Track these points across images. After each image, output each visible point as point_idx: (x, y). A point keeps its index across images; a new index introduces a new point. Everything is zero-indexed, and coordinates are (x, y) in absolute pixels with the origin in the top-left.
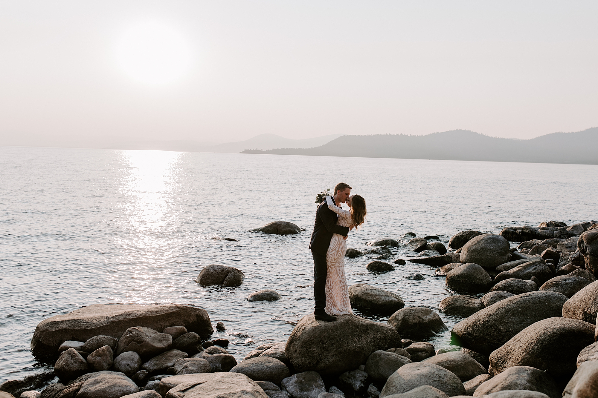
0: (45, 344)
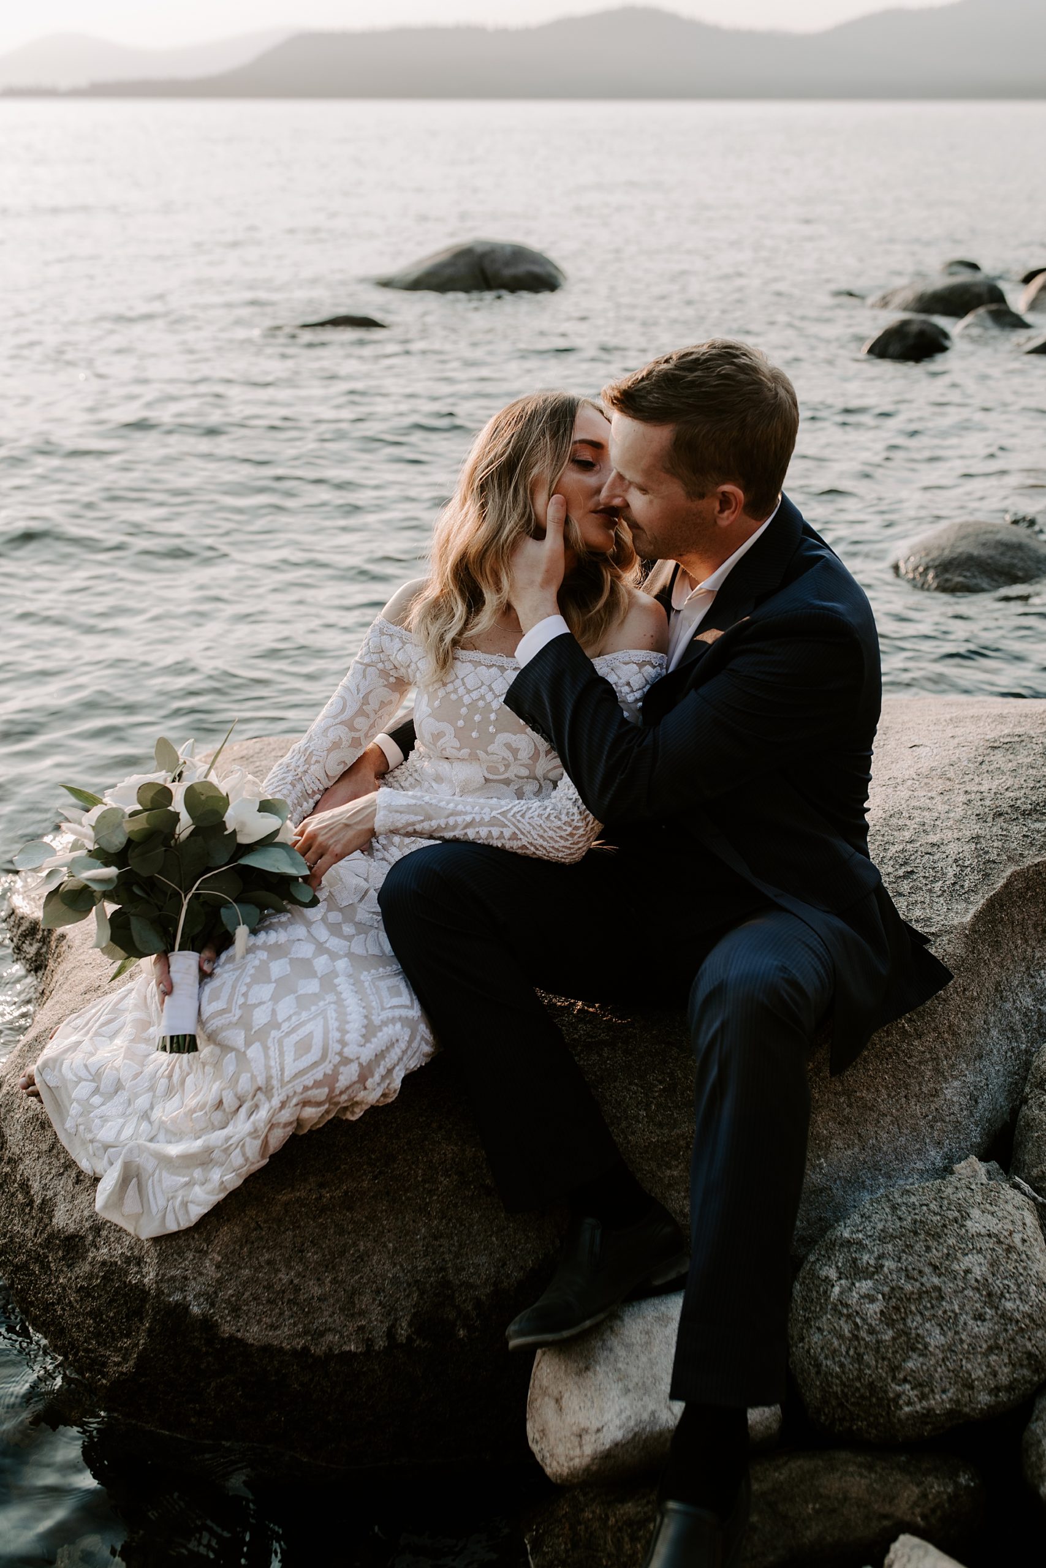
0: (267, 1350)
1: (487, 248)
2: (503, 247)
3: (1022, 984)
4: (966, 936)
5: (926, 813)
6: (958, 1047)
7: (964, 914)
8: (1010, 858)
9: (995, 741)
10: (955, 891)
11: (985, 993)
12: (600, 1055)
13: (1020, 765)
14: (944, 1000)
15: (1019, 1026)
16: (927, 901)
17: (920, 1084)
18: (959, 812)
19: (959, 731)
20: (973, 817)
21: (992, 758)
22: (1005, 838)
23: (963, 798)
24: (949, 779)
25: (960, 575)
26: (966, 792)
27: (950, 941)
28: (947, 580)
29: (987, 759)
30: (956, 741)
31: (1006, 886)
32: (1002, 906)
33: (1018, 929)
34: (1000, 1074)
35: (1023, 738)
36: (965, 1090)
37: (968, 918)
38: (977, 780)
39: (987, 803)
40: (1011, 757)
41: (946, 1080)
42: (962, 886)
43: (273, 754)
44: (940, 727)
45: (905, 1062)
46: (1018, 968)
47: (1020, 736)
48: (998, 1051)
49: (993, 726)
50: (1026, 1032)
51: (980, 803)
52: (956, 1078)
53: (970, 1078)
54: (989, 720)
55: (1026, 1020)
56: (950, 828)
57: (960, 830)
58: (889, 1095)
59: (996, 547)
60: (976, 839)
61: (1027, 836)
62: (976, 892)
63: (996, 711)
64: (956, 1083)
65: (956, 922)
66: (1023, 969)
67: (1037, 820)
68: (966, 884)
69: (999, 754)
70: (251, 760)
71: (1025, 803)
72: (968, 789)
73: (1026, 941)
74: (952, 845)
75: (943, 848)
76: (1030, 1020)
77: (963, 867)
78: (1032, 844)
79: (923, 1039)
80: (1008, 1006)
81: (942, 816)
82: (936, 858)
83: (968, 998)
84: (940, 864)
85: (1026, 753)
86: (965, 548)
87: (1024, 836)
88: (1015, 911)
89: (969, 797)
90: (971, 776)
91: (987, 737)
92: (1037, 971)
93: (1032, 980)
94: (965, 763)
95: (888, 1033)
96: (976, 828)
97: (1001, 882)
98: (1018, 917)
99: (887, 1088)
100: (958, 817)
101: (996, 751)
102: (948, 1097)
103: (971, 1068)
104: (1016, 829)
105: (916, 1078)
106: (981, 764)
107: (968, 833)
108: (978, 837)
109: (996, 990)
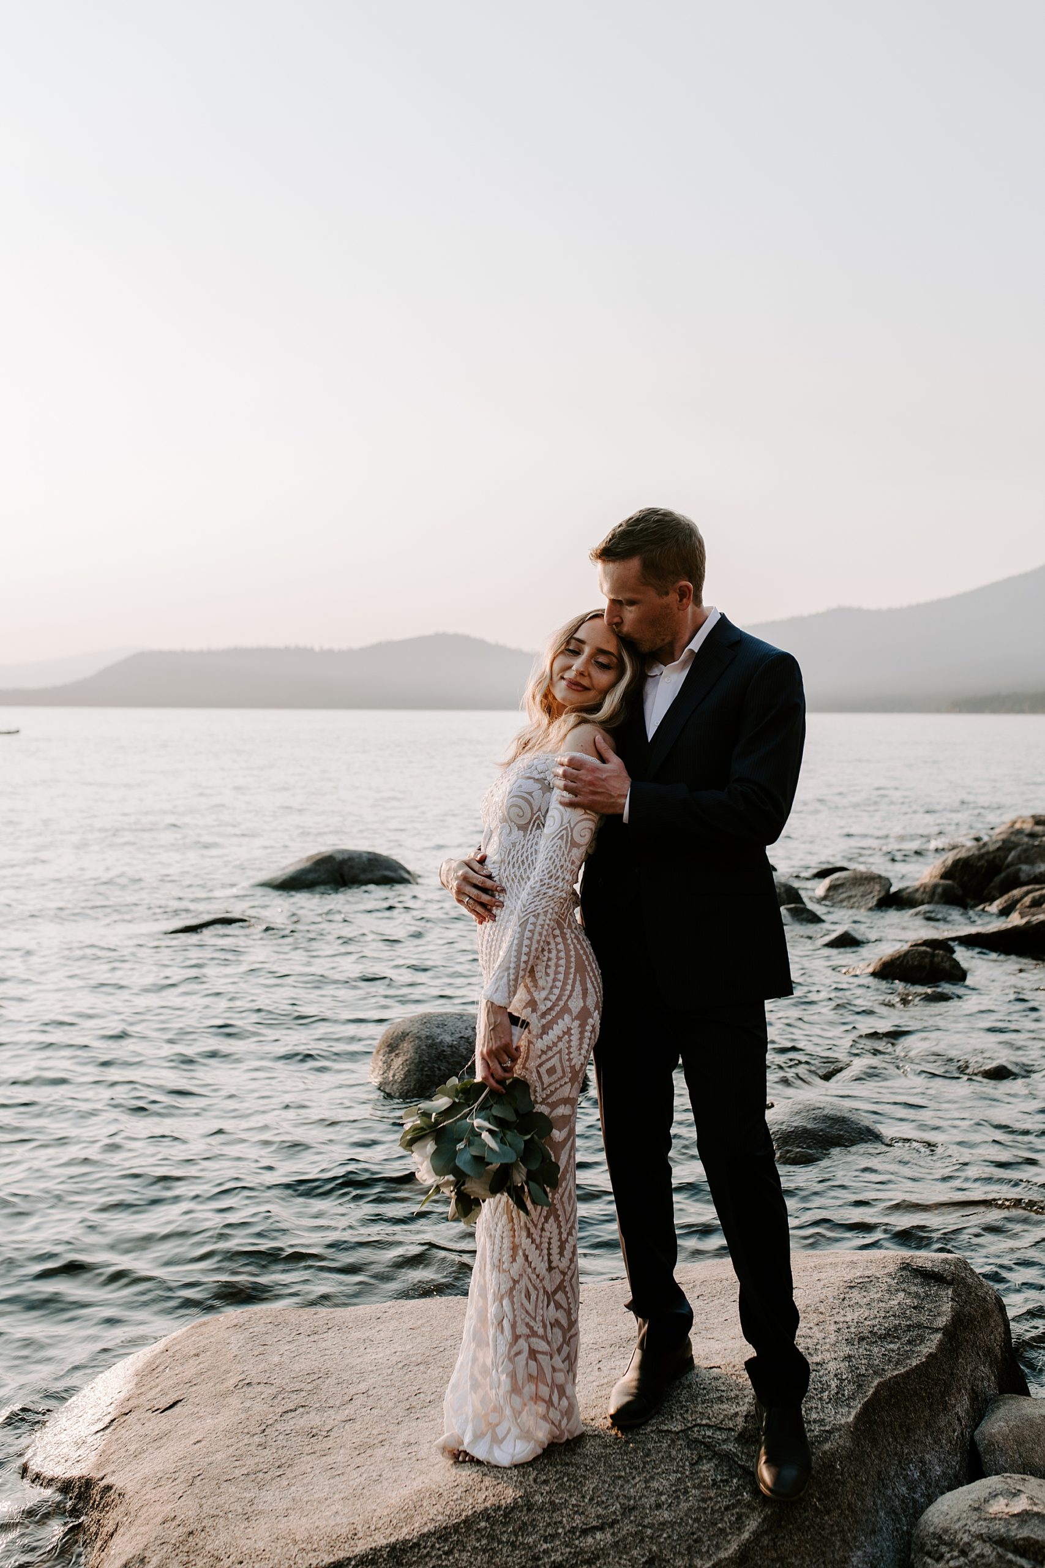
1: (346, 856)
2: (360, 855)
3: (897, 1475)
4: (851, 1432)
5: (808, 1340)
6: (857, 1522)
7: (848, 1416)
8: (875, 1373)
9: (851, 1282)
10: (838, 1400)
11: (871, 1479)
12: (594, 1538)
13: (872, 1300)
14: (843, 1483)
15: (899, 1511)
16: (820, 1406)
17: (833, 1552)
18: (833, 1338)
19: (823, 1276)
20: (844, 1341)
21: (851, 1295)
22: (869, 1357)
23: (834, 1327)
24: (821, 1313)
25: (798, 1147)
26: (835, 1322)
27: (840, 1437)
28: (788, 1151)
29: (847, 1296)
30: (822, 1283)
31: (875, 1394)
32: (874, 1410)
33: (888, 1429)
34: (891, 1549)
35: (871, 1278)
36: (866, 1559)
37: (851, 1419)
38: (842, 1312)
39: (853, 1330)
40: (865, 1294)
41: (851, 1550)
42: (843, 1395)
43: (262, 1321)
44: (808, 1273)
45: (820, 1533)
46: (893, 1462)
47: (869, 1277)
48: (887, 1529)
49: (848, 1270)
50: (906, 1517)
51: (847, 1331)
52: (859, 1548)
53: (869, 1550)
54: (844, 1266)
55: (904, 1506)
56: (828, 1351)
57: (836, 1352)
58: (811, 1561)
59: (824, 1121)
60: (848, 1358)
61: (885, 1355)
62: (854, 1399)
63: (848, 1259)
64: (859, 1553)
65: (843, 1422)
66: (896, 1462)
67: (891, 1342)
68: (846, 1393)
69: (855, 1291)
70: (244, 1327)
71: (880, 1329)
72: (837, 1320)
73: (896, 1439)
74: (831, 1364)
75: (825, 1366)
76: (907, 1506)
77: (842, 1380)
78: (890, 1361)
79: (831, 1515)
80: (889, 1492)
81: (820, 1342)
82: (821, 1373)
83: (859, 1482)
84: (825, 1379)
85: (875, 1290)
86: (798, 1122)
87: (883, 1355)
88: (884, 1414)
89: (838, 1326)
90: (837, 1310)
91: (845, 1279)
92: (907, 1464)
93: (904, 1473)
94: (832, 1300)
95: (805, 1510)
96: (847, 1350)
97: (871, 1391)
98: (887, 1419)
99: (809, 1555)
100: (832, 1342)
101: (853, 1290)
102: (855, 1564)
103: (868, 1541)
104: (876, 1350)
105: (830, 1547)
106: (843, 1300)
107: (842, 1354)
108: (850, 1356)
109: (879, 1477)
